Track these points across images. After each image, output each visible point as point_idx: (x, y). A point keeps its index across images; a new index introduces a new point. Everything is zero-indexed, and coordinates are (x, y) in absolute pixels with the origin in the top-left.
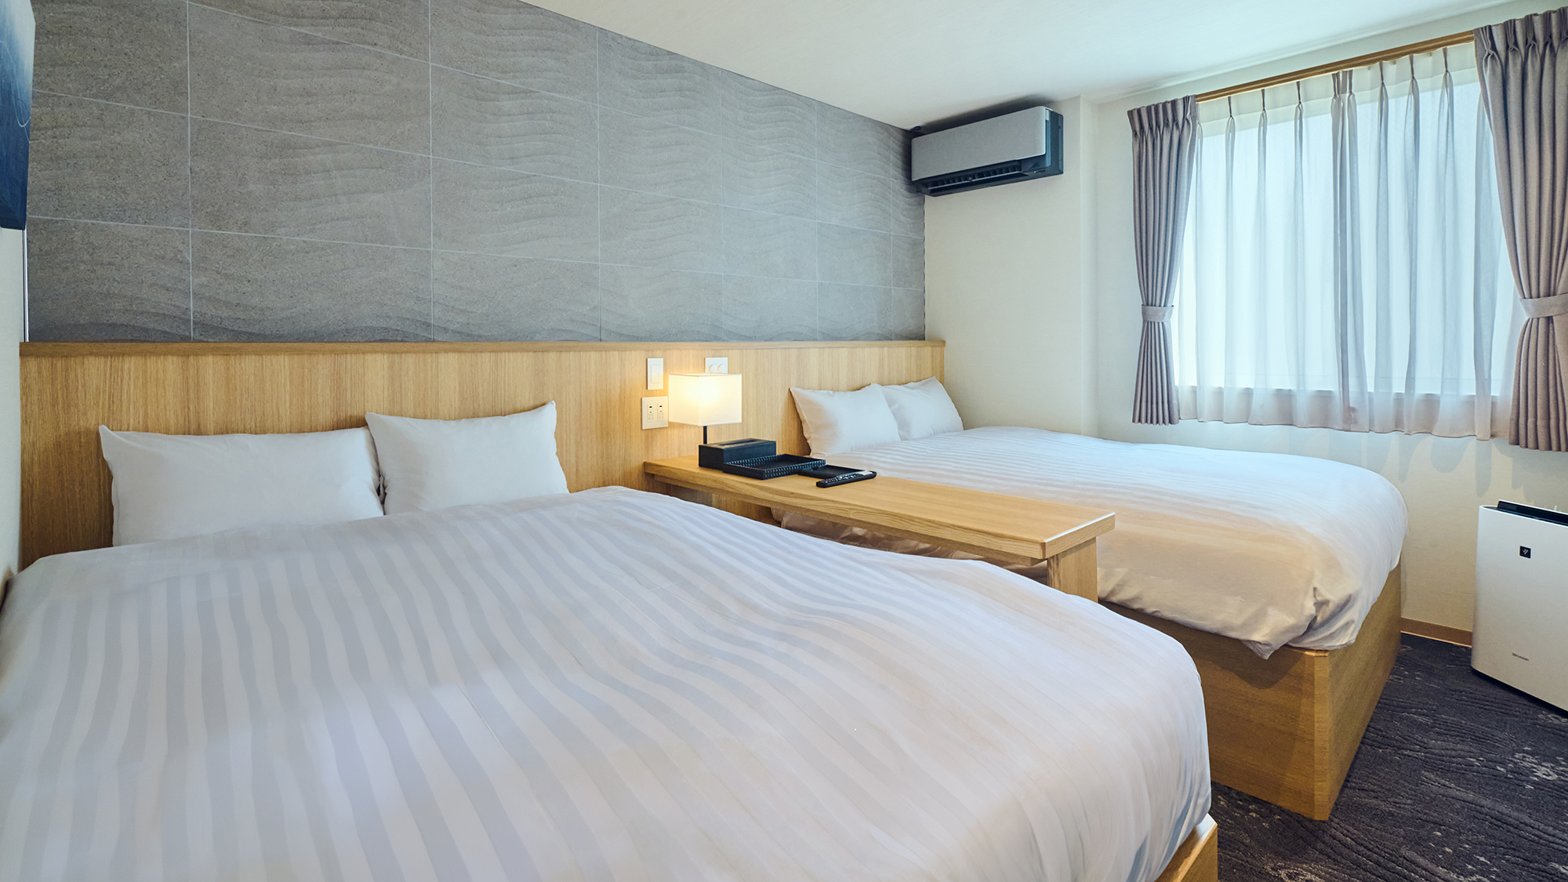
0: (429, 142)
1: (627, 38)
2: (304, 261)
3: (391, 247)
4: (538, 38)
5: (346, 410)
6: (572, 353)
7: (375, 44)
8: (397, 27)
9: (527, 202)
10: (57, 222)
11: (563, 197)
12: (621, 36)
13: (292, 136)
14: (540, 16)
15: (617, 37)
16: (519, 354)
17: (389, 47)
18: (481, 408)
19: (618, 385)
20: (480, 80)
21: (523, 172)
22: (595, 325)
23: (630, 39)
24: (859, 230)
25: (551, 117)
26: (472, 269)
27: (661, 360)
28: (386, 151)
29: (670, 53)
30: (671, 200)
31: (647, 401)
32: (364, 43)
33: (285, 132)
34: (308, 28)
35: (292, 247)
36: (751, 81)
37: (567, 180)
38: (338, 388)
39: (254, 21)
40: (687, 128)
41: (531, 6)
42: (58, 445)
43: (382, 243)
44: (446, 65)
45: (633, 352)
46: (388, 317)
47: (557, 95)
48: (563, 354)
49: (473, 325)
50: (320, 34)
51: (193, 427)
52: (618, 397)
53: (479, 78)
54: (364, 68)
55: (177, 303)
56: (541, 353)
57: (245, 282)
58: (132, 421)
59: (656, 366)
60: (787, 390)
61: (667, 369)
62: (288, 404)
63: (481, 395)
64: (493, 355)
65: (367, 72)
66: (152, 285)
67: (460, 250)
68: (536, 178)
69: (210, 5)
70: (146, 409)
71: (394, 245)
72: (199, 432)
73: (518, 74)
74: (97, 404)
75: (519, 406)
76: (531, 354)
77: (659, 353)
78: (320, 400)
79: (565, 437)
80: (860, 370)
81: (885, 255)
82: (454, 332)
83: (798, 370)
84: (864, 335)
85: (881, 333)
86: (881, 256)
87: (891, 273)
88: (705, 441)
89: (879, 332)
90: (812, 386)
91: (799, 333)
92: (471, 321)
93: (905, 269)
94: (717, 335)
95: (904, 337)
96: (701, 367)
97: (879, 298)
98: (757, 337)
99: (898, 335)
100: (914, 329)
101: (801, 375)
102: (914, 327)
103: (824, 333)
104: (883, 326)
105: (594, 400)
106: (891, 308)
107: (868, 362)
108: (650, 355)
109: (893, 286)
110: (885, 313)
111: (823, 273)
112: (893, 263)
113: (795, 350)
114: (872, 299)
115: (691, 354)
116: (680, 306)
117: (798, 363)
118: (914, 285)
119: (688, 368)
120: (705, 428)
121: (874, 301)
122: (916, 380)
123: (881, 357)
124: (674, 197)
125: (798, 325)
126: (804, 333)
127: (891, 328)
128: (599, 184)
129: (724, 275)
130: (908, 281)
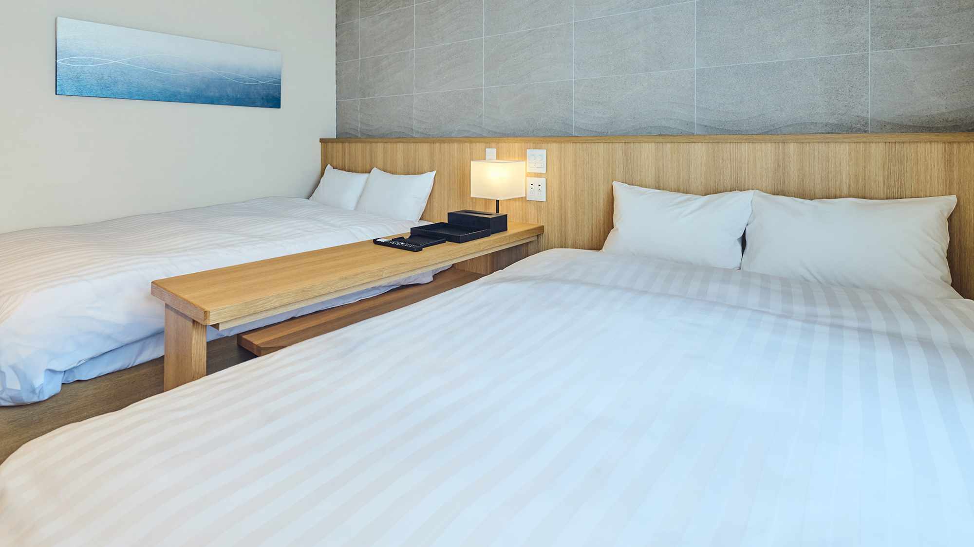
0: (414, 43)
2: (381, 105)
3: (402, 95)
5: (371, 166)
6: (446, 144)
9: (449, 60)
10: (340, 102)
11: (465, 52)
13: (379, 56)
16: (424, 144)
18: (410, 170)
21: (448, 44)
22: (480, 127)
25: (460, 7)
26: (427, 101)
28: (401, 53)
30: (530, 31)
35: (378, 101)
37: (467, 41)
38: (371, 157)
39: (371, 17)
45: (478, 144)
46: (401, 127)
48: (442, 144)
51: (344, 168)
55: (356, 125)
56: (433, 144)
57: (369, 116)
58: (333, 163)
61: (498, 157)
62: (361, 162)
63: (410, 164)
64: (415, 144)
66: (353, 119)
68: (453, 45)
69: (363, 17)
70: (337, 160)
76: (429, 144)
77: (494, 145)
78: (367, 161)
80: (731, 172)
81: (849, 6)
82: (421, 133)
83: (625, 165)
84: (790, 126)
85: (836, 122)
86: (838, 11)
87: (868, 30)
88: (497, 211)
89: (831, 121)
90: (645, 182)
91: (665, 127)
92: (427, 128)
93: (915, 16)
94: (568, 131)
95: (910, 126)
96: (524, 157)
97: (830, 72)
98: (609, 133)
99: (888, 123)
100: (943, 114)
101: (630, 170)
102: (944, 111)
103: (706, 126)
104: (840, 112)
105: (456, 173)
106: (867, 84)
107: (749, 161)
108: (488, 147)
109: (872, 49)
110: (848, 94)
111: (706, 57)
112: (872, 14)
113: (621, 144)
114: (810, 76)
115: (516, 146)
116: (536, 110)
117: (625, 158)
118: (946, 39)
119: (515, 157)
120: (497, 201)
121: (817, 78)
122: (882, 197)
123: (781, 157)
124: (533, 29)
125: (664, 119)
126: (673, 127)
127: (864, 115)
128: (484, 37)
129: (575, 81)
130: (926, 34)
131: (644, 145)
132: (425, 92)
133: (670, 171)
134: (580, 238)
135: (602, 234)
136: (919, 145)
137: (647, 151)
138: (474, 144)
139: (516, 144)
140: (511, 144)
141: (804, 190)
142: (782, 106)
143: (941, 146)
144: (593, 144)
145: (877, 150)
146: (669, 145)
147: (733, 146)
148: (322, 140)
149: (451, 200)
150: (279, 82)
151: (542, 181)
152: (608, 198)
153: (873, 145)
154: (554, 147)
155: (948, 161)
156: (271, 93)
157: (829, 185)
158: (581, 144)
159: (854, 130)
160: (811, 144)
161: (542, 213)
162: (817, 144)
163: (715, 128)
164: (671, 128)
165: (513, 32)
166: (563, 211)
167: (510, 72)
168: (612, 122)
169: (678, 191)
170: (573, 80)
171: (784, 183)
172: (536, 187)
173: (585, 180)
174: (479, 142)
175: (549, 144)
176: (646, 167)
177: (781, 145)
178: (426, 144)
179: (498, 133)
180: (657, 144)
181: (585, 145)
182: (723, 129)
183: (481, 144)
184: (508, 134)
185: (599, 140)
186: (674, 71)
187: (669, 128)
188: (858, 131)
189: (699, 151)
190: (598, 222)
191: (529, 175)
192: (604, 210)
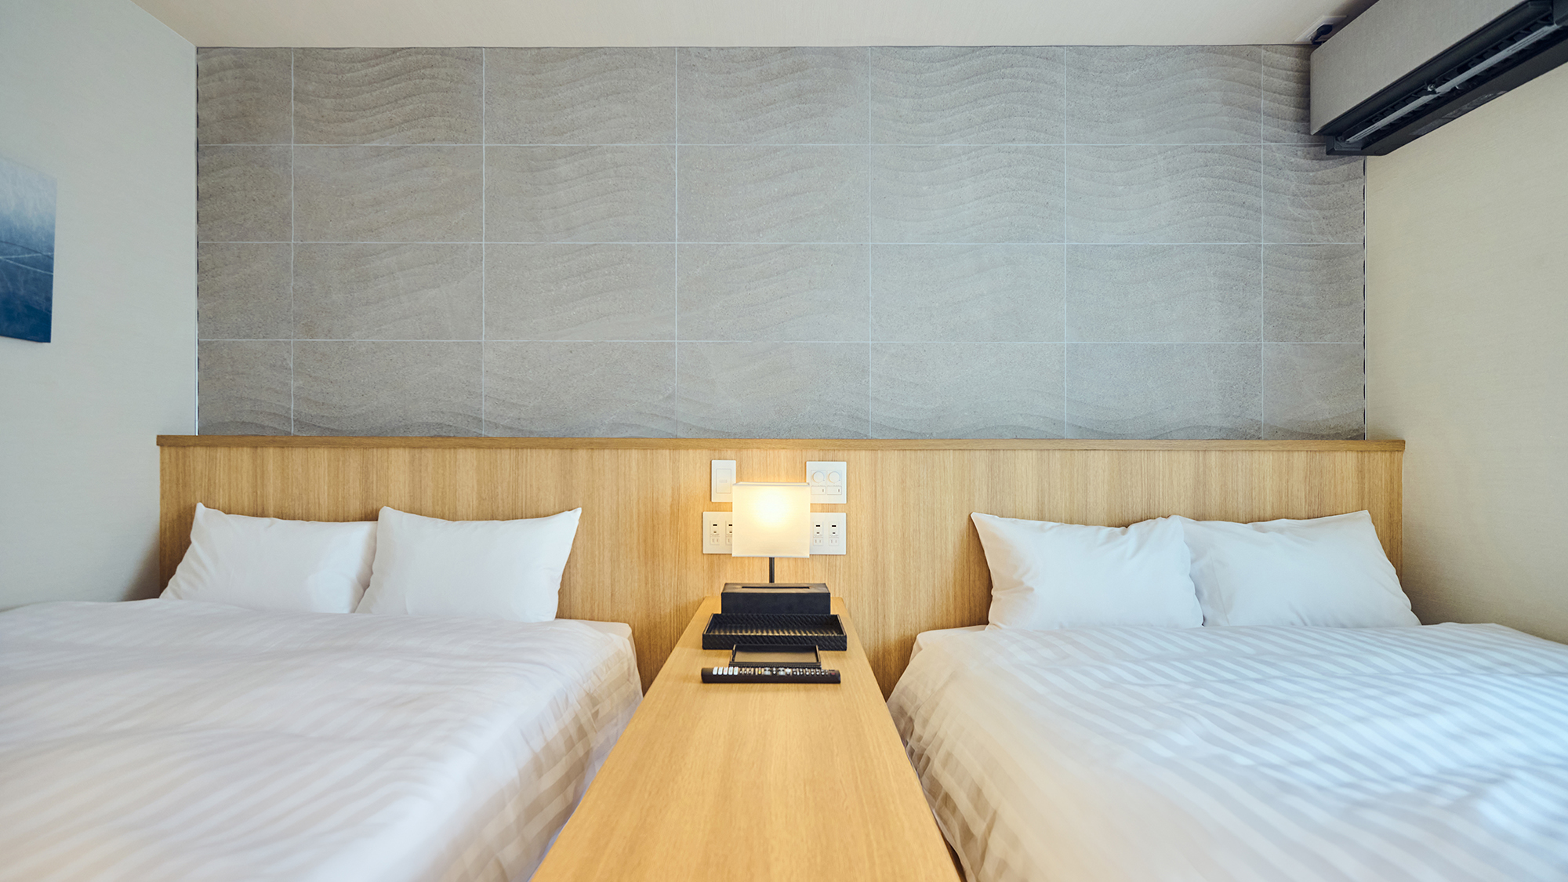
0: (482, 228)
1: (717, 48)
2: (372, 361)
3: (445, 341)
4: (600, 83)
5: (373, 504)
6: (607, 451)
7: (434, 140)
8: (452, 117)
9: (585, 277)
10: (213, 342)
11: (628, 265)
12: (709, 49)
13: (365, 245)
14: (604, 57)
15: (702, 53)
16: (543, 451)
17: (446, 140)
18: (500, 509)
19: (669, 492)
20: (534, 149)
21: (582, 243)
22: (669, 419)
23: (722, 49)
24: (1171, 248)
25: (615, 172)
26: (524, 358)
27: (733, 464)
28: (443, 245)
29: (782, 50)
30: (782, 247)
31: (709, 517)
32: (424, 141)
33: (359, 242)
34: (378, 140)
35: (364, 349)
36: (925, 51)
37: (633, 244)
38: (366, 481)
39: (337, 147)
40: (811, 145)
41: (592, 49)
42: (179, 516)
43: (437, 339)
44: (500, 143)
45: (691, 451)
46: (442, 412)
47: (622, 145)
48: (596, 452)
49: (524, 419)
50: (388, 144)
51: (260, 511)
52: (669, 509)
53: (533, 147)
54: (424, 166)
55: (283, 404)
56: (568, 451)
57: (329, 383)
58: (221, 501)
59: (724, 469)
60: (968, 515)
61: (741, 476)
62: (326, 494)
63: (500, 496)
64: (513, 451)
65: (426, 169)
66: (268, 389)
67: (512, 339)
68: (596, 247)
69: (308, 142)
70: (230, 492)
71: (448, 339)
72: (263, 515)
73: (576, 132)
74: (201, 485)
75: (541, 511)
76: (556, 451)
77: (730, 453)
78: (352, 491)
79: (597, 553)
80: (1142, 491)
81: (1243, 284)
82: (505, 427)
83: (990, 485)
84: (1182, 429)
85: (1230, 427)
86: (1232, 288)
87: (1261, 316)
88: (772, 580)
89: (1225, 425)
90: (1022, 512)
91: (1023, 427)
92: (523, 416)
93: (1303, 306)
94: (859, 430)
95: (1299, 433)
96: (800, 475)
97: (1225, 363)
98: (934, 434)
99: (1280, 429)
100: (1327, 420)
101: (998, 493)
102: (1328, 416)
103: (1080, 427)
104: (1235, 414)
105: (635, 511)
106: (1260, 382)
107: (1164, 477)
108: (717, 457)
109: (1265, 339)
110: (1242, 391)
111: (1080, 328)
112: (1265, 297)
113: (984, 452)
114: (1204, 367)
115: (783, 456)
116: (796, 391)
117: (990, 475)
118: (1329, 335)
119: (779, 475)
120: (772, 560)
121: (1211, 369)
122: (1304, 516)
123: (1201, 469)
124: (788, 243)
125: (1021, 415)
126: (1035, 428)
127: (1257, 418)
128: (676, 243)
129: (873, 345)
130: (1313, 328)
131: (1020, 453)
132: (518, 338)
133: (1059, 493)
134: (913, 611)
135: (951, 600)
136: (1336, 453)
137: (1024, 464)
138: (683, 452)
139: (783, 453)
140: (771, 452)
141: (1226, 512)
142: (1173, 403)
143: (1354, 454)
144: (935, 452)
145: (1300, 459)
146: (1058, 454)
147: (1144, 456)
148: (163, 441)
149: (622, 566)
150: (47, 265)
151: (840, 518)
152: (962, 540)
153: (1296, 454)
154: (863, 457)
155: (1360, 472)
156: (22, 292)
157: (1252, 504)
158: (913, 452)
159: (1248, 437)
160: (1234, 453)
161: (837, 575)
162: (1240, 453)
163: (1092, 430)
164: (1032, 429)
165: (747, 244)
166: (880, 568)
167: (739, 316)
168: (939, 418)
169: (1071, 523)
170: (870, 342)
171: (1204, 504)
172: (826, 530)
173: (922, 512)
174: (695, 448)
175: (852, 453)
176: (1024, 488)
177: (1201, 454)
178: (550, 451)
179: (712, 431)
180: (1039, 452)
181: (921, 454)
182: (1102, 432)
183: (698, 451)
184: (735, 434)
185: (948, 445)
186: (1036, 343)
187: (1029, 428)
188: (1252, 437)
189: (1100, 463)
190: (944, 581)
191: (814, 508)
192: (955, 561)
